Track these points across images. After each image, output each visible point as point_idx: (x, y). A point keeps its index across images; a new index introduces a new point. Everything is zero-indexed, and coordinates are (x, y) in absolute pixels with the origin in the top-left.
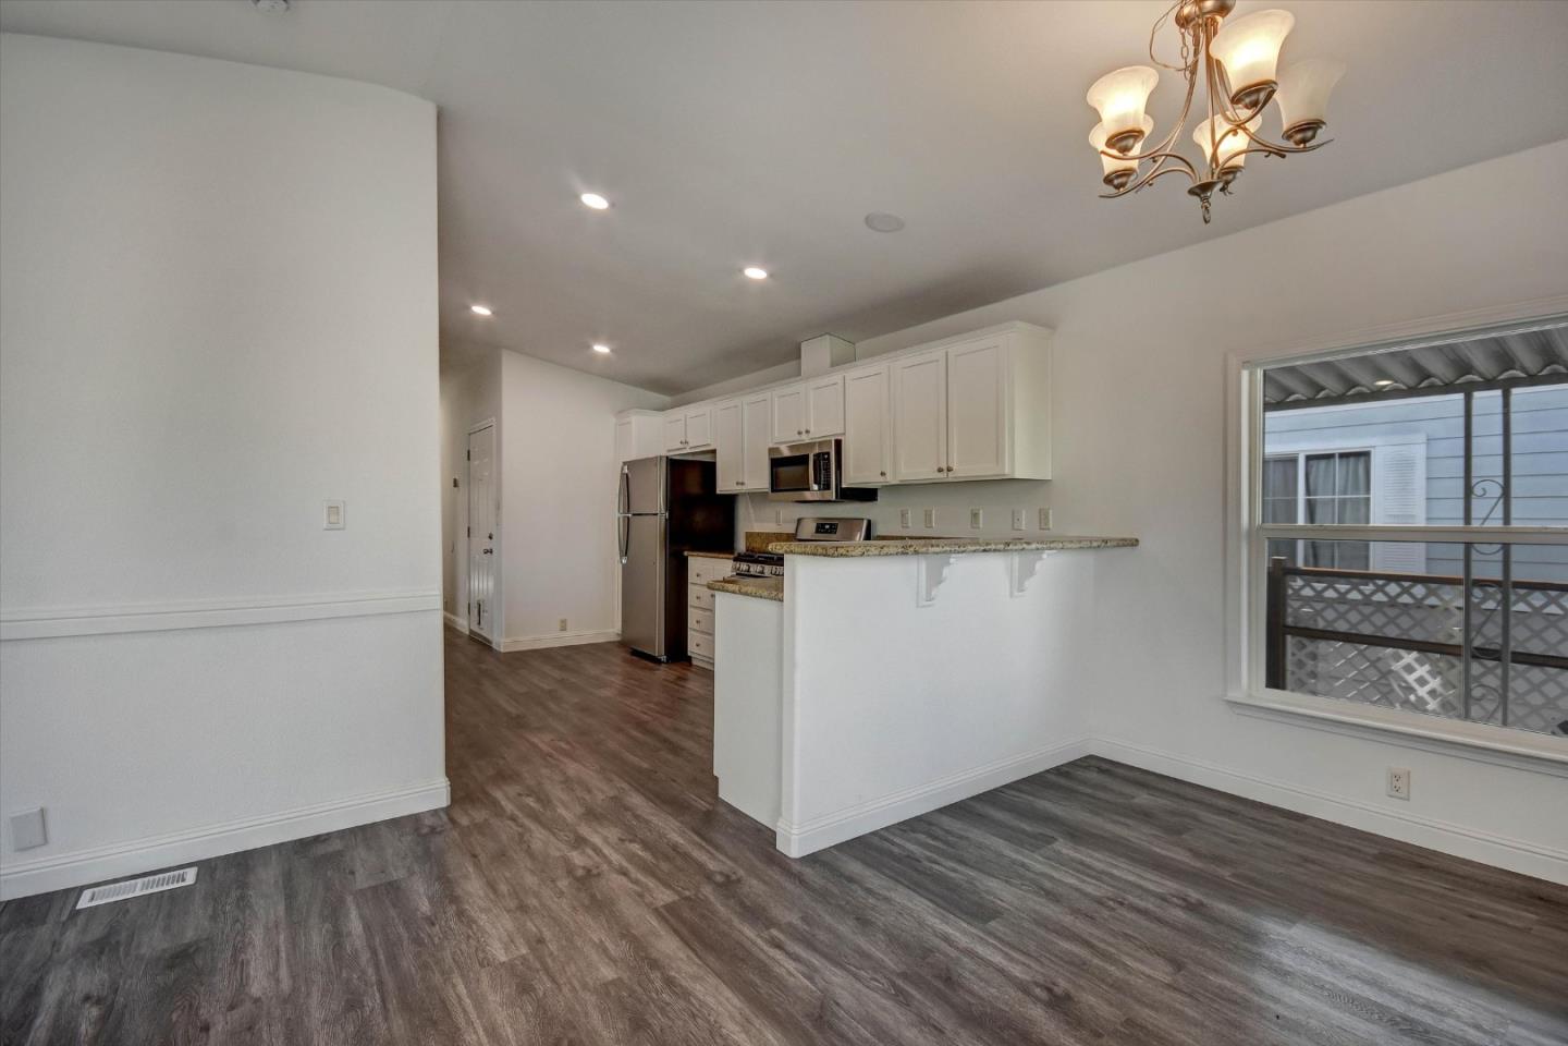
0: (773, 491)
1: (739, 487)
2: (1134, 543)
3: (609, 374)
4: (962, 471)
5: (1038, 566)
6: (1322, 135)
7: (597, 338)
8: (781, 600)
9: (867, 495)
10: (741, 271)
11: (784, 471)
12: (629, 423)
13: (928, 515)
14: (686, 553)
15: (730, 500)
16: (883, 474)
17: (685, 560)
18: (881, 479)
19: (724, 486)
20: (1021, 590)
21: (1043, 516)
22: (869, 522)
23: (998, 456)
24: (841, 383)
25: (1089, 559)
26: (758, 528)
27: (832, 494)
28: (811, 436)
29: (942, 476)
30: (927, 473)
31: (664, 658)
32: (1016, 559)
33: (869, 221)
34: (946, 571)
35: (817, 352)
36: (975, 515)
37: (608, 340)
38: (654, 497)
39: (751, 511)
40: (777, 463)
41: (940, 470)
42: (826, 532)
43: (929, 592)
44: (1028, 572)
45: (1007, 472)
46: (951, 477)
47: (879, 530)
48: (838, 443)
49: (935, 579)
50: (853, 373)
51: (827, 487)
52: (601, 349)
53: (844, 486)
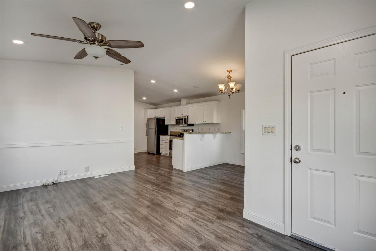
0: (176, 124)
1: (170, 124)
2: (230, 132)
3: (145, 102)
4: (207, 122)
5: (217, 136)
6: (240, 91)
7: (143, 96)
8: (183, 140)
9: (192, 125)
10: (173, 90)
11: (178, 121)
12: (147, 111)
13: (202, 129)
14: (160, 135)
15: (167, 126)
16: (195, 122)
17: (160, 136)
18: (195, 123)
19: (166, 123)
20: (215, 139)
21: (219, 129)
22: (193, 130)
23: (212, 120)
24: (188, 107)
25: (225, 135)
26: (172, 131)
27: (187, 125)
28: (183, 115)
29: (204, 123)
30: (202, 122)
31: (156, 154)
32: (214, 134)
33: (194, 87)
34: (204, 136)
35: (184, 101)
36: (209, 129)
37: (146, 97)
38: (153, 125)
39: (171, 128)
40: (177, 120)
41: (204, 122)
42: (185, 131)
43: (202, 139)
44: (215, 136)
45: (213, 122)
46: (206, 123)
47: (194, 131)
48: (188, 117)
49: (203, 137)
50: (190, 106)
51: (186, 124)
52: (144, 98)
53: (189, 124)
